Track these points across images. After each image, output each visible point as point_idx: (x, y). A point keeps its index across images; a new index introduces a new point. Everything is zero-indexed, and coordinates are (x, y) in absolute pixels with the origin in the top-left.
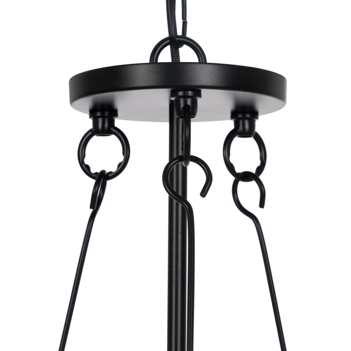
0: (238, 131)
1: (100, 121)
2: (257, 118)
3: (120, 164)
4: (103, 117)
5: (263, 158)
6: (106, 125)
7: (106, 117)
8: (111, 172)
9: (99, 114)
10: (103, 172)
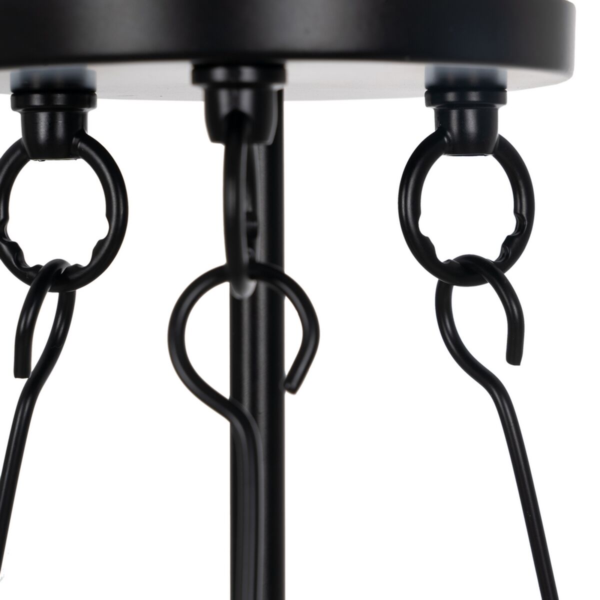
0: (445, 142)
1: (43, 118)
2: (503, 101)
3: (101, 243)
4: (49, 107)
5: (524, 213)
6: (60, 131)
7: (59, 109)
8: (77, 267)
9: (36, 100)
10: (55, 265)
